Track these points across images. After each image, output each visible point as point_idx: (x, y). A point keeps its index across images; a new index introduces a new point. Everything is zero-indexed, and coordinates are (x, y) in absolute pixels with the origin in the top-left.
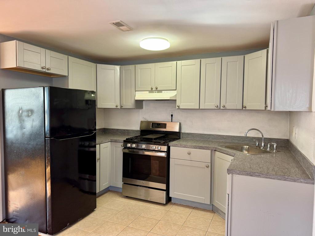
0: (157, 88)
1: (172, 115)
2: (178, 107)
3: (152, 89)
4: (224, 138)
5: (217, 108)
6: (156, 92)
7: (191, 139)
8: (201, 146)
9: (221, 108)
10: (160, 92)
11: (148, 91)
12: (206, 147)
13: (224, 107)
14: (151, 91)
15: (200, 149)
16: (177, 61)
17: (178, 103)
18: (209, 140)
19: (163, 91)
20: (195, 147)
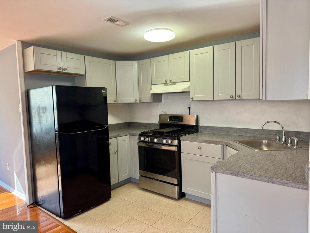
0: (171, 81)
1: (189, 108)
2: (192, 99)
3: (166, 82)
4: (244, 132)
5: (232, 99)
6: (170, 85)
7: (209, 132)
8: (211, 141)
9: (237, 98)
10: (174, 84)
11: (163, 85)
12: (217, 141)
13: (240, 97)
14: (166, 84)
15: (210, 143)
16: (190, 50)
17: (191, 95)
18: (228, 134)
19: (177, 83)
20: (206, 142)
